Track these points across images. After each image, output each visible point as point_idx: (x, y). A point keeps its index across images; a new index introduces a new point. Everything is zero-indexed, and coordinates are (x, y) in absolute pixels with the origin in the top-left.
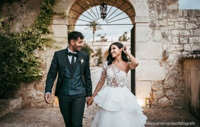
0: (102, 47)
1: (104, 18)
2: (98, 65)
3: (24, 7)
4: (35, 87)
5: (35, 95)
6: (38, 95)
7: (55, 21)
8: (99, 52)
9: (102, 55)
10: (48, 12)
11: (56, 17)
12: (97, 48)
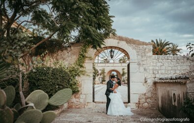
0: (105, 68)
1: (112, 57)
2: (102, 83)
3: (70, 53)
4: (75, 97)
5: (75, 101)
6: (76, 101)
7: (86, 61)
8: (103, 72)
9: (106, 74)
10: (83, 56)
11: (87, 59)
12: (101, 68)
